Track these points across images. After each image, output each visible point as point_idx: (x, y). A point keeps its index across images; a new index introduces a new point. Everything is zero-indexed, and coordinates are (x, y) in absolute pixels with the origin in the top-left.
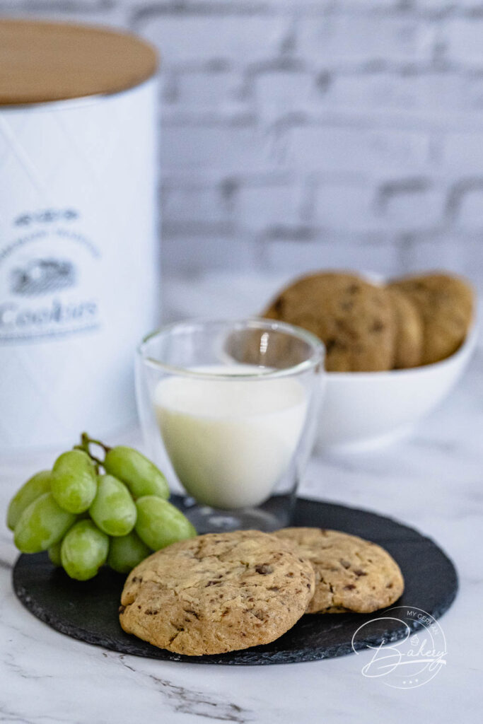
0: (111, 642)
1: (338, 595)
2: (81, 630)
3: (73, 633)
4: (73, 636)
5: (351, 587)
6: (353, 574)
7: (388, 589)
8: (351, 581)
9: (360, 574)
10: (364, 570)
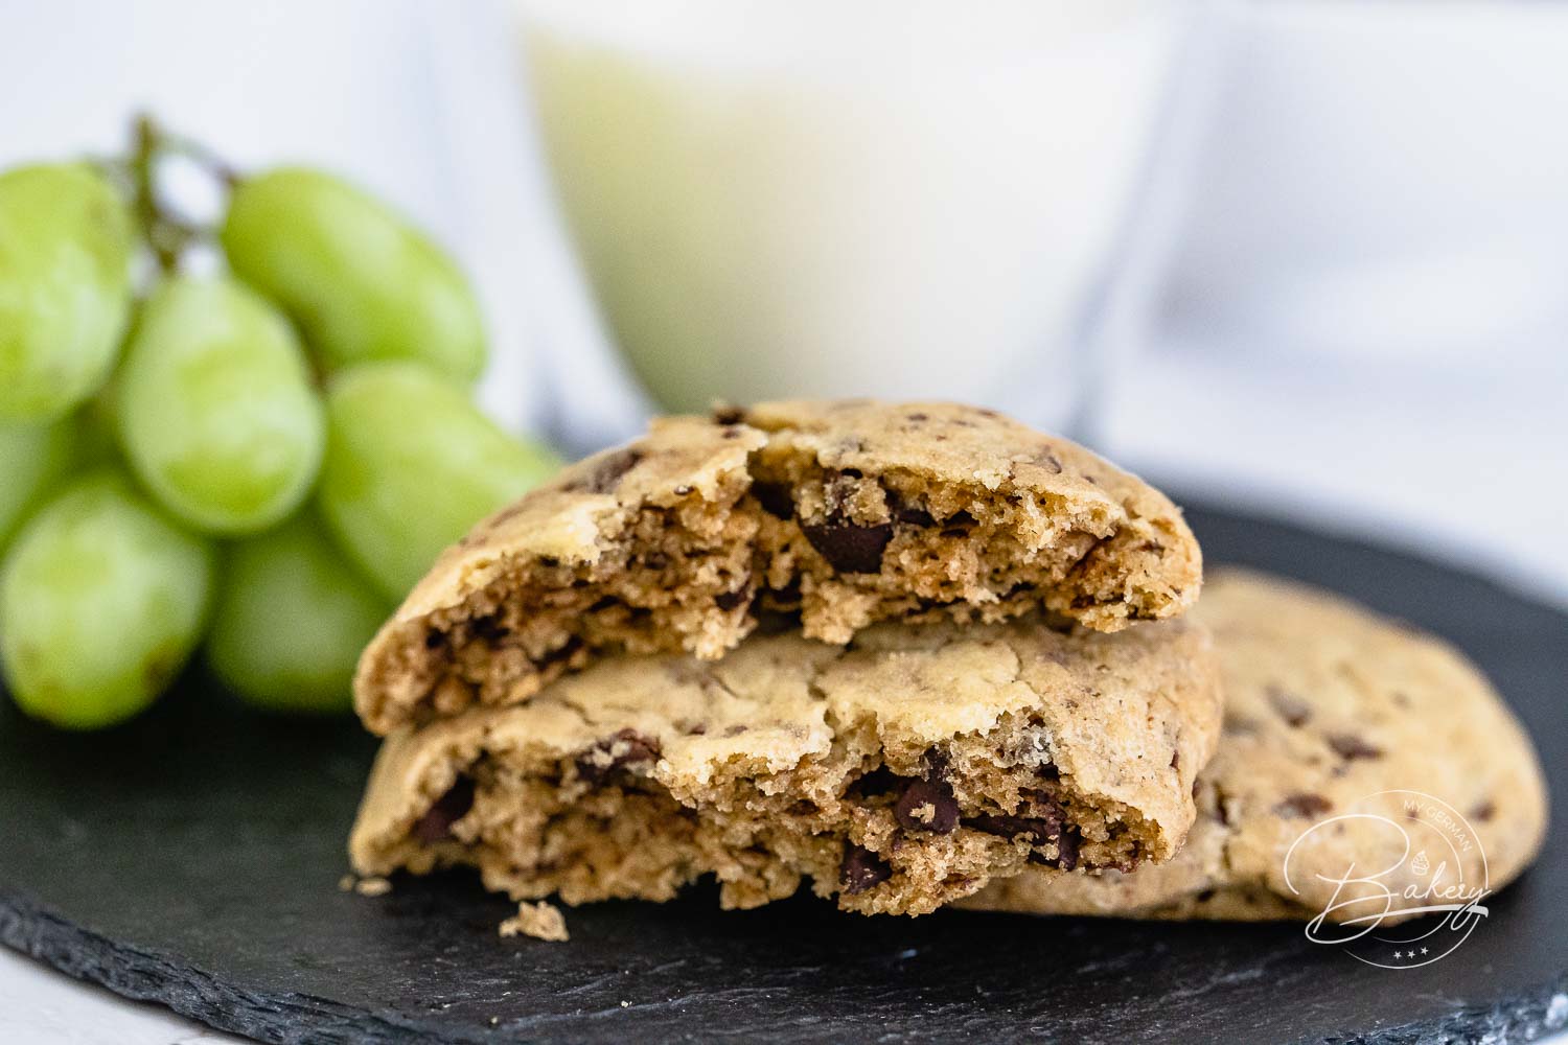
0: (211, 995)
1: (1249, 838)
2: (89, 938)
3: (49, 950)
4: (54, 963)
5: (1308, 806)
6: (1323, 751)
7: (1473, 827)
8: (1310, 781)
9: (1352, 751)
10: (1373, 737)
